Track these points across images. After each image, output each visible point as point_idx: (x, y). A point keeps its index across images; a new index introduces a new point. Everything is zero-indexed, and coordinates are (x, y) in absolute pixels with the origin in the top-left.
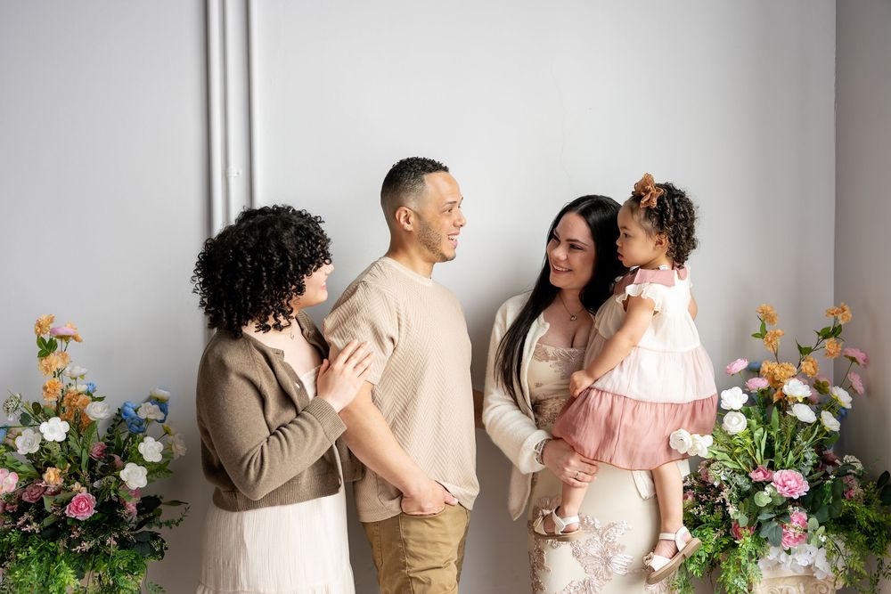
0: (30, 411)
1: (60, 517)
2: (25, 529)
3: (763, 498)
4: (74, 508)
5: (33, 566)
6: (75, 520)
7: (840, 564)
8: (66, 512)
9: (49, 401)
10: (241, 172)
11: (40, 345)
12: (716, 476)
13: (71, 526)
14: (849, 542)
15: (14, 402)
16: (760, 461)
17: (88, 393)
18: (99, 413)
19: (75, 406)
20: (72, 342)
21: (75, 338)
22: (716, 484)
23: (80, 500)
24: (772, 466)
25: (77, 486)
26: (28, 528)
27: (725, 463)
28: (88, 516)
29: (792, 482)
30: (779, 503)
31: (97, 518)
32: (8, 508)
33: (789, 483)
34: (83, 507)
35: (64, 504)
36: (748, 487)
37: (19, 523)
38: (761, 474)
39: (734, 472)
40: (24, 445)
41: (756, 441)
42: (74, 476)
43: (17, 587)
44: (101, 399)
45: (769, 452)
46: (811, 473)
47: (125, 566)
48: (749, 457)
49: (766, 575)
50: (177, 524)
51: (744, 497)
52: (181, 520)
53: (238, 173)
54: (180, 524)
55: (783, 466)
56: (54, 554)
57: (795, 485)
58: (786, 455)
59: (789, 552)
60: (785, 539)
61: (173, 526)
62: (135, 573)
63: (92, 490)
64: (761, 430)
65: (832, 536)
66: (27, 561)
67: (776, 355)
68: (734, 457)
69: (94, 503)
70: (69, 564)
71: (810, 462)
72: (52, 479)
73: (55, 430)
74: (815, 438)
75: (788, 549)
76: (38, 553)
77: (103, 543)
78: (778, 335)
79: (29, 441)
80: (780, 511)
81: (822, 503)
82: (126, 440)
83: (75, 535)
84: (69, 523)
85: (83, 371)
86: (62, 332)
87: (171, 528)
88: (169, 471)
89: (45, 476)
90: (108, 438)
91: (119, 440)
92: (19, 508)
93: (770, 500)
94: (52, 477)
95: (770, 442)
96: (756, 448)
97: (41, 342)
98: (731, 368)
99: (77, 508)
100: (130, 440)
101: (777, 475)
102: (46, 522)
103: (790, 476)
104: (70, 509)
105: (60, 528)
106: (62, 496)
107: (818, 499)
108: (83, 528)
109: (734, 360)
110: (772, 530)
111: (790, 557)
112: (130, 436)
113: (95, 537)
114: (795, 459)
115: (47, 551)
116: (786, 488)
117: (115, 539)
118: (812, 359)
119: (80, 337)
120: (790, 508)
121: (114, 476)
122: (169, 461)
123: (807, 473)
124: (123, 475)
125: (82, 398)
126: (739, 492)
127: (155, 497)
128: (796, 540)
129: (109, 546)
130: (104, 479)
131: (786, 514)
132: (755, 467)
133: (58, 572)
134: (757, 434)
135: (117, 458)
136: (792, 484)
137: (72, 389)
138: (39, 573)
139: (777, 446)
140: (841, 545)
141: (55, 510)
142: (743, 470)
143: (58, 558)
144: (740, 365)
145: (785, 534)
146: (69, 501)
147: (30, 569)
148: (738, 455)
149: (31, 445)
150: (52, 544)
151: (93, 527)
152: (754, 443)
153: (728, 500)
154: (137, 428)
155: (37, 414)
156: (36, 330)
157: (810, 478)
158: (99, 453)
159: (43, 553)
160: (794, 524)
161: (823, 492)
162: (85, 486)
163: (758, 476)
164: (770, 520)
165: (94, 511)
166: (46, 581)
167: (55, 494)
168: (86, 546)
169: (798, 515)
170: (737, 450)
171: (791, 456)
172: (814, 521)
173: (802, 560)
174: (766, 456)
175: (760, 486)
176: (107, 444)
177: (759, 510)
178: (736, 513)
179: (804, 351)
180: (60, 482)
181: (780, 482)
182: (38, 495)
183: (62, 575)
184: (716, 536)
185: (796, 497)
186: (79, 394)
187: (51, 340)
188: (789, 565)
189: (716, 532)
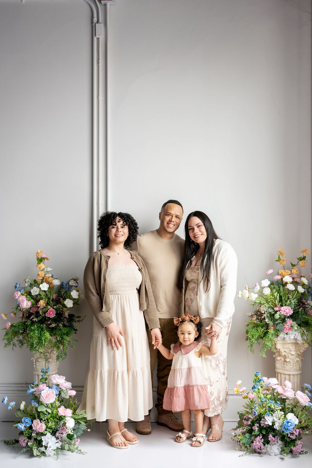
0: (33, 282)
1: (43, 317)
2: (33, 320)
3: (277, 316)
4: (48, 314)
5: (36, 332)
6: (49, 318)
7: (305, 338)
8: (46, 315)
9: (39, 279)
10: (103, 203)
11: (37, 260)
12: (263, 309)
13: (47, 320)
14: (307, 331)
15: (28, 279)
16: (277, 304)
17: (52, 277)
18: (56, 282)
19: (48, 281)
20: (46, 260)
21: (47, 259)
22: (263, 312)
23: (50, 311)
24: (282, 306)
25: (49, 307)
26: (34, 320)
27: (265, 305)
28: (53, 317)
29: (287, 310)
30: (283, 317)
31: (56, 317)
32: (25, 315)
33: (286, 310)
34: (52, 313)
35: (45, 313)
36: (273, 313)
37: (31, 318)
38: (278, 308)
39: (269, 308)
40: (34, 292)
41: (275, 297)
42: (48, 304)
43: (31, 338)
44: (57, 279)
45: (281, 300)
46: (295, 307)
47: (66, 333)
48: (273, 302)
49: (280, 342)
50: (81, 321)
51: (272, 316)
52: (83, 320)
53: (102, 203)
54: (83, 321)
55: (286, 305)
56: (42, 329)
57: (288, 311)
58: (286, 301)
59: (287, 334)
60: (285, 329)
61: (80, 322)
62: (69, 335)
63: (54, 308)
64: (276, 293)
65: (302, 328)
66: (33, 330)
67: (284, 267)
68: (268, 302)
69: (55, 312)
70: (47, 332)
71: (293, 304)
72: (42, 304)
73: (45, 287)
74: (296, 295)
75: (286, 333)
76: (37, 328)
77: (58, 326)
78: (284, 260)
79: (35, 291)
80: (283, 320)
81: (298, 317)
82: (64, 294)
83: (49, 322)
84: (47, 319)
85: (51, 269)
86: (44, 256)
87: (79, 322)
88: (78, 304)
89: (40, 303)
90: (59, 292)
91: (61, 293)
92: (28, 315)
93: (279, 316)
94: (42, 303)
95: (281, 297)
96: (276, 299)
97: (38, 259)
98: (267, 272)
99: (49, 314)
100: (65, 293)
101: (282, 308)
102: (39, 318)
103: (287, 309)
104: (47, 314)
105: (44, 320)
106: (44, 310)
107: (297, 316)
108: (51, 321)
109: (269, 270)
110: (280, 326)
111: (288, 336)
112: (65, 292)
113: (56, 323)
114: (290, 303)
115: (40, 327)
116: (285, 312)
117: (62, 324)
118: (296, 268)
119: (49, 258)
120: (286, 319)
121: (61, 304)
122: (78, 301)
123: (293, 307)
124: (66, 302)
125: (50, 278)
126: (270, 315)
127: (72, 314)
128: (289, 330)
129: (60, 326)
130: (58, 305)
131: (285, 321)
132: (276, 306)
133: (45, 333)
134: (276, 294)
135: (61, 299)
136: (287, 311)
137: (47, 275)
138: (38, 334)
139: (283, 299)
140: (305, 331)
141: (42, 315)
142: (271, 307)
143: (44, 330)
144: (271, 271)
145: (285, 328)
146: (47, 311)
147: (35, 332)
148: (269, 302)
149: (36, 292)
150: (41, 325)
151: (55, 320)
152: (275, 298)
153: (266, 317)
154: (68, 289)
155: (36, 283)
156: (37, 255)
157: (294, 309)
158: (55, 297)
159: (39, 328)
160: (288, 324)
161: (299, 314)
162: (52, 307)
163: (276, 309)
164: (280, 323)
165: (55, 315)
166: (40, 336)
167: (43, 309)
168: (54, 325)
169: (289, 322)
170: (269, 300)
171: (288, 302)
172: (294, 323)
173: (292, 337)
174: (279, 302)
175: (276, 312)
176: (59, 294)
177: (277, 320)
178: (269, 321)
179: (293, 265)
180: (44, 305)
181: (283, 310)
182: (35, 310)
183: (45, 334)
184: (263, 329)
185: (288, 315)
186: (49, 277)
187: (41, 259)
188: (288, 338)
189: (263, 328)
